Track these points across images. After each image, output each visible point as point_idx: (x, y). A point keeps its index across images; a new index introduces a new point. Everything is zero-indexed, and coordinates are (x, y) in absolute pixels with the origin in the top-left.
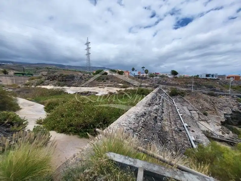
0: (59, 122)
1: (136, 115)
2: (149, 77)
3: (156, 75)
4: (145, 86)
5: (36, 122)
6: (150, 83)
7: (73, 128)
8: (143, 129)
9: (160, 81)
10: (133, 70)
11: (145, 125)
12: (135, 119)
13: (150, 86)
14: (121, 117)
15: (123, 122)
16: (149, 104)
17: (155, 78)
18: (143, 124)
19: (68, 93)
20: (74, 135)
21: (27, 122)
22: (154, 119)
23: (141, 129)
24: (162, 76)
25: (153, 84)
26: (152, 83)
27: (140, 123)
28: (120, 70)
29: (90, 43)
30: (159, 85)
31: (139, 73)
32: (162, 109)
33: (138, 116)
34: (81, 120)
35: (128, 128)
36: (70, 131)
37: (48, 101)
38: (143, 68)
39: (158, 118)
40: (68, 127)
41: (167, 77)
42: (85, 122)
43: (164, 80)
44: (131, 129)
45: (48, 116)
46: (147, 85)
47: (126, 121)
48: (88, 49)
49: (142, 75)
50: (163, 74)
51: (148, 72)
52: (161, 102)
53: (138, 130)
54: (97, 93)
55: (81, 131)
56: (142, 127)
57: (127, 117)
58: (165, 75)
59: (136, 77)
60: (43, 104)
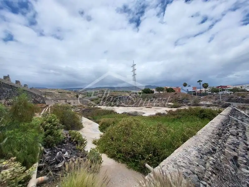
0: (109, 145)
1: (199, 151)
2: (210, 92)
3: (223, 88)
4: (206, 105)
5: (92, 142)
6: (214, 101)
7: (121, 155)
8: (214, 175)
9: (232, 97)
10: (185, 85)
11: (217, 169)
12: (197, 157)
13: (214, 105)
14: (176, 151)
15: (181, 160)
16: (218, 134)
17: (220, 93)
18: (213, 167)
19: (118, 113)
20: (122, 163)
21: (87, 142)
22: (231, 160)
23: (212, 175)
24: (235, 90)
25: (220, 102)
26: (217, 101)
27: (208, 165)
28: (168, 87)
29: (135, 65)
30: (231, 103)
31: (194, 88)
32: (244, 143)
33: (202, 152)
34: (129, 147)
35: (189, 172)
36: (119, 158)
37: (102, 120)
38: (200, 81)
39: (240, 158)
40: (117, 152)
41: (244, 91)
42: (133, 151)
43: (238, 95)
44: (194, 173)
45: (101, 137)
46: (208, 103)
47: (184, 158)
48: (134, 70)
49: (198, 90)
50: (234, 87)
51: (209, 86)
52: (240, 130)
53: (205, 177)
54: (144, 113)
55: (129, 161)
56: (213, 172)
57: (184, 152)
58: (240, 88)
59: (190, 94)
60: (98, 123)
